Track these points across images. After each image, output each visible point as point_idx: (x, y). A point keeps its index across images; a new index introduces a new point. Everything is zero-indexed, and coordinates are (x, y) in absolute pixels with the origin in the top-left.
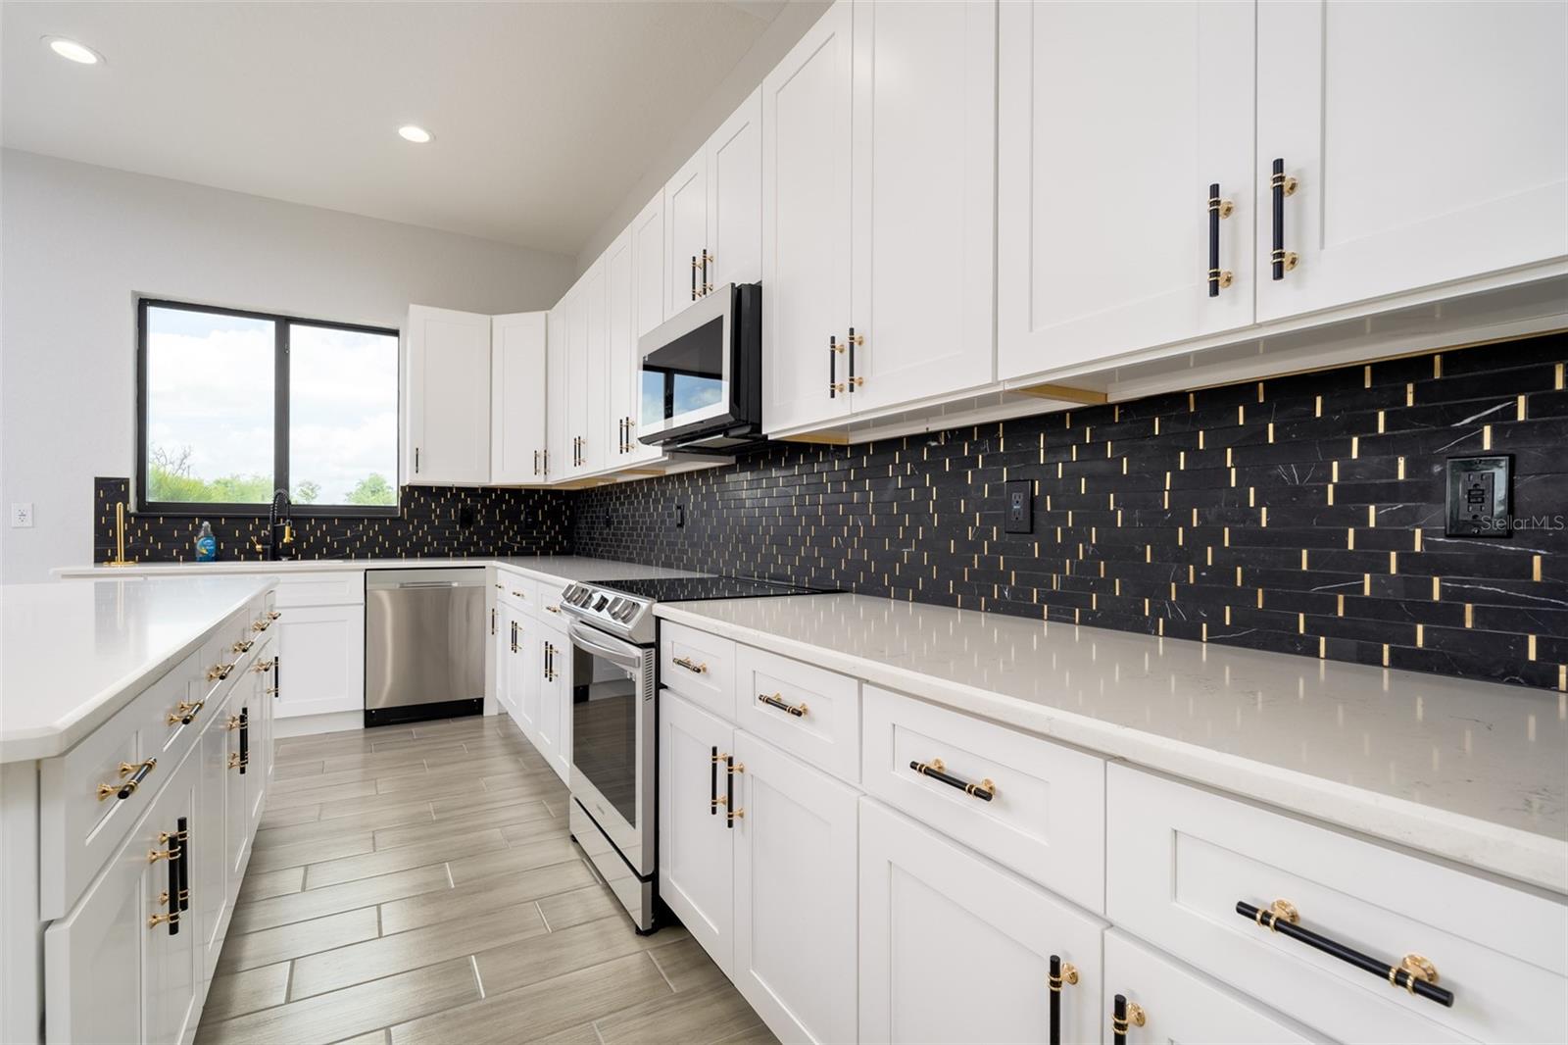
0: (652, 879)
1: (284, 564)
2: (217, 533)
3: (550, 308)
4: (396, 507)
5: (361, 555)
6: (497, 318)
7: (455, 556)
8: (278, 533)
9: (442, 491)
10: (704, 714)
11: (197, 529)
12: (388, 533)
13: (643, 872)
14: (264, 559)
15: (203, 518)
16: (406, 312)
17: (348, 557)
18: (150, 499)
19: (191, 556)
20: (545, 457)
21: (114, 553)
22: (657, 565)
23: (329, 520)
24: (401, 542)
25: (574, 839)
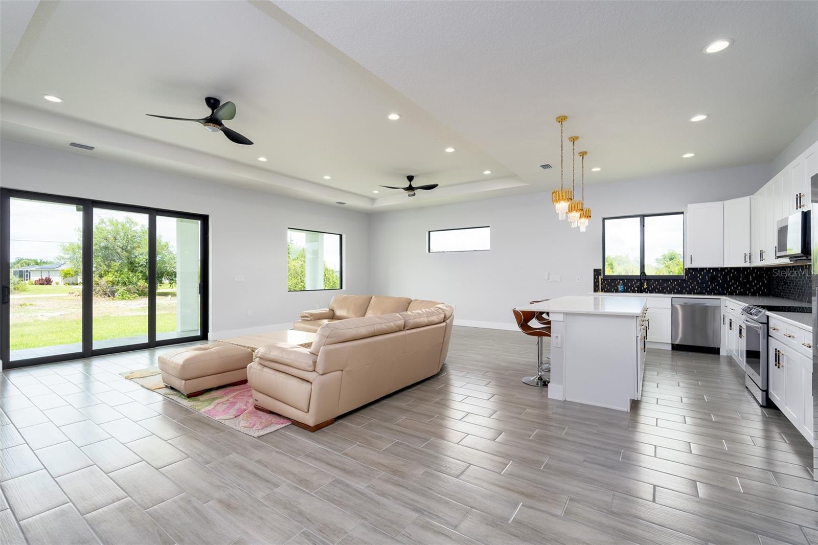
0: (766, 392)
1: (644, 294)
2: (624, 285)
3: (752, 194)
4: (683, 276)
5: (670, 293)
6: (726, 202)
7: (708, 294)
8: (642, 285)
9: (702, 269)
10: (778, 342)
11: (619, 283)
12: (680, 285)
13: (762, 387)
14: (638, 292)
15: (620, 280)
16: (687, 206)
17: (665, 293)
18: (606, 274)
19: (617, 291)
20: (750, 256)
21: (599, 289)
22: (805, 302)
23: (658, 280)
24: (685, 288)
25: (747, 387)
